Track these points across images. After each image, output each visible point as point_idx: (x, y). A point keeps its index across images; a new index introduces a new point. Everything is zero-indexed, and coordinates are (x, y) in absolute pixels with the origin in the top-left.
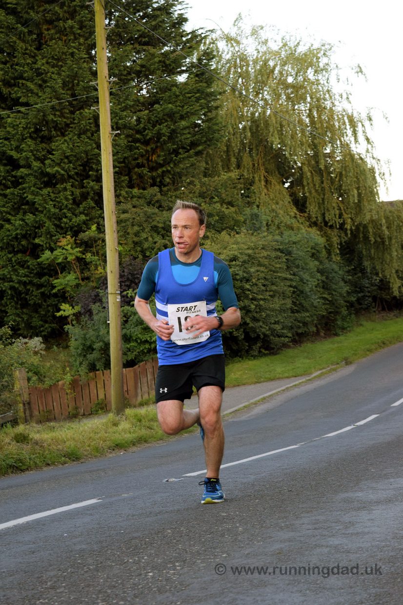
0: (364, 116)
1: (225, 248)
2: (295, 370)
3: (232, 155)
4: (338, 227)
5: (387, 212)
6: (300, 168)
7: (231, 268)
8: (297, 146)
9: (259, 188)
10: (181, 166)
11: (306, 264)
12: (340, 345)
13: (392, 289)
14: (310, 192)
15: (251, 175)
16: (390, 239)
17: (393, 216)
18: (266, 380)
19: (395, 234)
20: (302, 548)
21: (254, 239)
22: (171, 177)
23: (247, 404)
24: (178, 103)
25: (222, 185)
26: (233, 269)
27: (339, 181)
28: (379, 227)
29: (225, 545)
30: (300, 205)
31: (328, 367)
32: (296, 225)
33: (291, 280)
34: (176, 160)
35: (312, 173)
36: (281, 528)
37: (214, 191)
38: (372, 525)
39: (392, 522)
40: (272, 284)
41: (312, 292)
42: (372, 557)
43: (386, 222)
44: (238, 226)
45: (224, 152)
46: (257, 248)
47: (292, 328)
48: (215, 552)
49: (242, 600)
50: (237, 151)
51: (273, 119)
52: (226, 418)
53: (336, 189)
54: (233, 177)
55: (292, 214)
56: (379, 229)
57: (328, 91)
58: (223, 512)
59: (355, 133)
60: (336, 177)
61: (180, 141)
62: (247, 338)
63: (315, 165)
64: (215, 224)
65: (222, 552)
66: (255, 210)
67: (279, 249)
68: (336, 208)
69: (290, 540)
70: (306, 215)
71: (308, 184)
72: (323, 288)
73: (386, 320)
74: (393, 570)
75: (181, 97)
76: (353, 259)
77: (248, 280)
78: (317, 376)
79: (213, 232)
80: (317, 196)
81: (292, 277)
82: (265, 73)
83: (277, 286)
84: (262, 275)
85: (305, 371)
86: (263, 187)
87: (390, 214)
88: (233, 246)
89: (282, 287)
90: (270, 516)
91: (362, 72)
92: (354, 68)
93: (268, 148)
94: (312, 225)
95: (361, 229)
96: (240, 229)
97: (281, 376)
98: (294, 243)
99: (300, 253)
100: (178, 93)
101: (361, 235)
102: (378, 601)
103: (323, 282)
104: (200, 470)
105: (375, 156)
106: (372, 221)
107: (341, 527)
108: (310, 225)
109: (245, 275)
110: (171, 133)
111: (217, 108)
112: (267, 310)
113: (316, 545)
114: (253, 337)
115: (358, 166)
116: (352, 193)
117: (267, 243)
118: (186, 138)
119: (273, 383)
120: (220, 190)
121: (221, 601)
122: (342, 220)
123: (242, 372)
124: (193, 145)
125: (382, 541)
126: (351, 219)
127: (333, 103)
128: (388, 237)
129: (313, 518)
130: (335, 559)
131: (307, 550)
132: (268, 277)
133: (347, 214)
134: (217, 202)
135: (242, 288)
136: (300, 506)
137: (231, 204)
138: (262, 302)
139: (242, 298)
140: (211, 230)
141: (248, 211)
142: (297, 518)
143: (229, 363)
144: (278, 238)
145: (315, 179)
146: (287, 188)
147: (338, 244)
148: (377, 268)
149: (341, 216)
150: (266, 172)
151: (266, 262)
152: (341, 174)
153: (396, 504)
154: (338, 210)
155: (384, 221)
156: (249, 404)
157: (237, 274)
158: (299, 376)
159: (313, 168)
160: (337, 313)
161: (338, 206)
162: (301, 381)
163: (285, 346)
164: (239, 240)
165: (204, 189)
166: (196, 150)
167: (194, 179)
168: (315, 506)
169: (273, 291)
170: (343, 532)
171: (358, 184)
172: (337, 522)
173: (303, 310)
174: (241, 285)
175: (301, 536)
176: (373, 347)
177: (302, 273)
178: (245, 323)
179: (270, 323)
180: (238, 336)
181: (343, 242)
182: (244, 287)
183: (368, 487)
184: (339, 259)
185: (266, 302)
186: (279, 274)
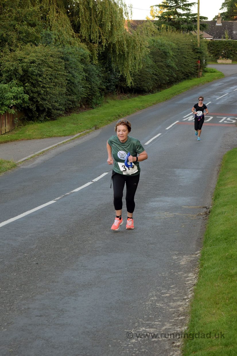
1: (28, 54)
2: (64, 132)
4: (98, 43)
5: (128, 37)
6: (78, 5)
7: (30, 67)
11: (77, 66)
12: (93, 115)
13: (127, 82)
14: (83, 21)
15: (48, 7)
16: (128, 53)
17: (131, 40)
18: (47, 137)
19: (131, 50)
21: (46, 49)
23: (33, 155)
25: (29, 14)
26: (32, 69)
27: (101, 16)
28: (122, 45)
30: (77, 28)
31: (85, 131)
32: (72, 41)
33: (67, 76)
35: (85, 9)
37: (24, 17)
39: (86, 313)
40: (55, 78)
41: (79, 84)
43: (127, 43)
44: (37, 41)
46: (48, 56)
47: (65, 104)
53: (99, 20)
55: (72, 34)
56: (122, 47)
60: (99, 13)
62: (38, 110)
63: (87, 4)
64: (23, 38)
66: (49, 32)
67: (61, 57)
68: (98, 32)
69: (23, 329)
70: (79, 35)
71: (82, 16)
72: (86, 80)
73: (122, 99)
76: (106, 63)
77: (40, 76)
78: (78, 136)
79: (22, 43)
80: (87, 24)
81: (67, 74)
83: (58, 79)
84: (49, 73)
85: (70, 133)
86: (55, 15)
87: (129, 38)
88: (33, 54)
89: (62, 80)
94: (83, 41)
95: (112, 46)
96: (38, 43)
97: (56, 135)
98: (70, 53)
99: (74, 60)
101: (111, 49)
103: (86, 77)
105: (123, 2)
106: (118, 42)
107: (56, 316)
108: (81, 41)
109: (39, 72)
112: (51, 94)
113: (36, 336)
114: (41, 109)
115: (112, 8)
116: (108, 25)
117: (54, 53)
119: (51, 139)
120: (27, 17)
122: (101, 40)
123: (33, 130)
125: (75, 337)
126: (106, 39)
128: (127, 52)
129: (42, 302)
131: (30, 342)
132: (53, 74)
133: (104, 36)
134: (25, 24)
137: (33, 25)
138: (48, 89)
139: (36, 86)
140: (21, 41)
141: (44, 30)
142: (33, 300)
143: (26, 124)
144: (60, 49)
145: (86, 13)
147: (97, 54)
148: (119, 69)
149: (100, 37)
150: (57, 6)
151: (52, 65)
152: (102, 11)
153: (93, 289)
155: (125, 42)
157: (35, 72)
158: (67, 136)
159: (85, 6)
160: (93, 95)
161: (99, 31)
162: (67, 140)
163: (60, 115)
164: (37, 50)
165: (18, 16)
167: (12, 9)
168: (46, 286)
169: (55, 83)
170: (55, 322)
171: (112, 19)
172: (54, 309)
173: (73, 94)
174: (36, 78)
175: (30, 325)
176: (113, 118)
177: (73, 72)
178: (37, 101)
179: (52, 102)
180: (33, 108)
181: (100, 53)
182: (38, 80)
183: (82, 266)
184: (97, 62)
185: (50, 89)
186: (60, 72)
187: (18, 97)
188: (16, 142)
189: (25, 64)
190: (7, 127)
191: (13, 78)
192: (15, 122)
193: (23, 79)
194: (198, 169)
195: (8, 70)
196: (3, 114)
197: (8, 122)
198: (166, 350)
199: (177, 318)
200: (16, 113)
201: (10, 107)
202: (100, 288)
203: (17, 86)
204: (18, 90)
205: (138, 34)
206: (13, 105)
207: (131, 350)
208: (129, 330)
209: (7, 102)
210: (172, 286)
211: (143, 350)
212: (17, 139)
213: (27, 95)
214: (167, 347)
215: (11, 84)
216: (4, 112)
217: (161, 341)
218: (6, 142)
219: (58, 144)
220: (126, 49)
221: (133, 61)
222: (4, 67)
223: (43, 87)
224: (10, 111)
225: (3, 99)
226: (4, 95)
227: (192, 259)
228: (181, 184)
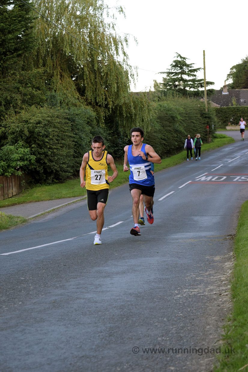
0: (123, 38)
1: (34, 116)
2: (74, 193)
3: (40, 58)
4: (104, 106)
5: (135, 99)
6: (83, 69)
7: (37, 128)
8: (81, 54)
9: (56, 79)
10: (8, 63)
11: (84, 128)
14: (88, 84)
15: (52, 71)
16: (136, 115)
17: (138, 101)
18: (55, 198)
19: (139, 112)
20: (68, 299)
21: (52, 111)
22: (1, 69)
23: (43, 212)
24: (7, 23)
25: (33, 76)
26: (38, 129)
27: (106, 78)
28: (129, 108)
29: (21, 297)
30: (82, 91)
32: (78, 103)
33: (74, 137)
34: (4, 59)
35: (89, 72)
36: (57, 287)
37: (28, 80)
38: (112, 286)
39: (124, 285)
40: (62, 140)
41: (87, 146)
42: (110, 305)
43: (134, 105)
44: (42, 102)
45: (36, 55)
46: (54, 117)
47: (73, 167)
48: (14, 301)
49: (28, 330)
50: (44, 55)
51: (67, 36)
52: (30, 221)
53: (104, 82)
54: (40, 71)
55: (76, 97)
57: (101, 22)
58: (22, 277)
59: (117, 49)
60: (104, 76)
61: (8, 47)
62: (45, 172)
63: (92, 67)
64: (28, 100)
65: (19, 301)
66: (53, 93)
67: (67, 118)
68: (104, 94)
69: (61, 295)
70: (85, 98)
71: (87, 78)
74: (122, 313)
75: (9, 19)
76: (113, 127)
77: (47, 136)
79: (27, 105)
80: (92, 86)
81: (74, 135)
82: (63, 8)
83: (65, 141)
84: (56, 134)
85: (80, 194)
86: (59, 79)
88: (39, 114)
89: (68, 141)
90: (51, 280)
91: (122, 11)
92: (118, 8)
93: (63, 55)
94: (88, 104)
95: (119, 108)
96: (43, 104)
97: (65, 196)
98: (77, 115)
99: (80, 121)
100: (7, 17)
101: (118, 112)
102: (111, 331)
104: (10, 252)
105: (128, 64)
106: (125, 104)
107: (93, 287)
108: (87, 104)
109: (45, 133)
110: (2, 42)
111: (32, 27)
112: (58, 155)
113: (77, 298)
114: (49, 171)
115: (118, 69)
116: (114, 86)
117: (60, 114)
118: (12, 45)
119: (60, 200)
120: (32, 79)
121: (15, 330)
122: (107, 102)
123: (41, 193)
124: (16, 50)
125: (117, 296)
126: (113, 101)
127: (104, 30)
128: (134, 114)
129: (77, 282)
130: (88, 306)
131: (71, 301)
132: (60, 135)
133: (110, 98)
134: (29, 87)
135: (43, 141)
136: (70, 275)
137: (38, 88)
138: (55, 150)
139: (43, 147)
140: (25, 104)
141: (49, 93)
142: (67, 281)
143: (33, 187)
144: (67, 111)
145: (91, 75)
146: (74, 81)
147: (104, 117)
148: (127, 132)
149: (106, 99)
150: (61, 70)
151: (59, 126)
152: (107, 73)
153: (128, 274)
154: (104, 95)
155: (132, 104)
156: (44, 214)
157: (41, 132)
158: (76, 197)
159: (90, 69)
161: (105, 93)
162: (77, 200)
163: (68, 178)
164: (43, 111)
165: (22, 78)
166: (18, 54)
167: (15, 72)
168: (79, 275)
169: (62, 144)
170: (94, 290)
171: (117, 80)
172: (91, 284)
173: (81, 156)
174: (42, 139)
175: (68, 292)
176: (122, 181)
177: (80, 133)
178: (45, 163)
179: (60, 164)
180: (40, 170)
181: (107, 116)
182: (44, 141)
183: (112, 264)
184: (104, 126)
185: (58, 150)
186: (66, 133)
187: (25, 159)
188: (24, 205)
189: (31, 125)
190: (14, 190)
191: (18, 140)
192: (22, 185)
193: (29, 140)
194: (217, 216)
195: (14, 131)
196: (9, 176)
197: (15, 186)
198: (214, 299)
199: (220, 283)
200: (23, 175)
201: (17, 168)
202: (135, 273)
203: (23, 147)
204: (24, 151)
205: (145, 95)
206: (20, 167)
207: (177, 300)
208: (172, 291)
209: (14, 164)
210: (209, 270)
211: (190, 300)
212: (25, 202)
213: (34, 156)
214: (215, 297)
215: (17, 146)
216: (11, 174)
217: (207, 295)
218: (14, 205)
219: (68, 203)
220: (134, 111)
221: (141, 123)
222: (9, 129)
223: (50, 148)
224: (17, 172)
225: (9, 161)
226: (10, 157)
227: (225, 257)
228: (201, 226)
